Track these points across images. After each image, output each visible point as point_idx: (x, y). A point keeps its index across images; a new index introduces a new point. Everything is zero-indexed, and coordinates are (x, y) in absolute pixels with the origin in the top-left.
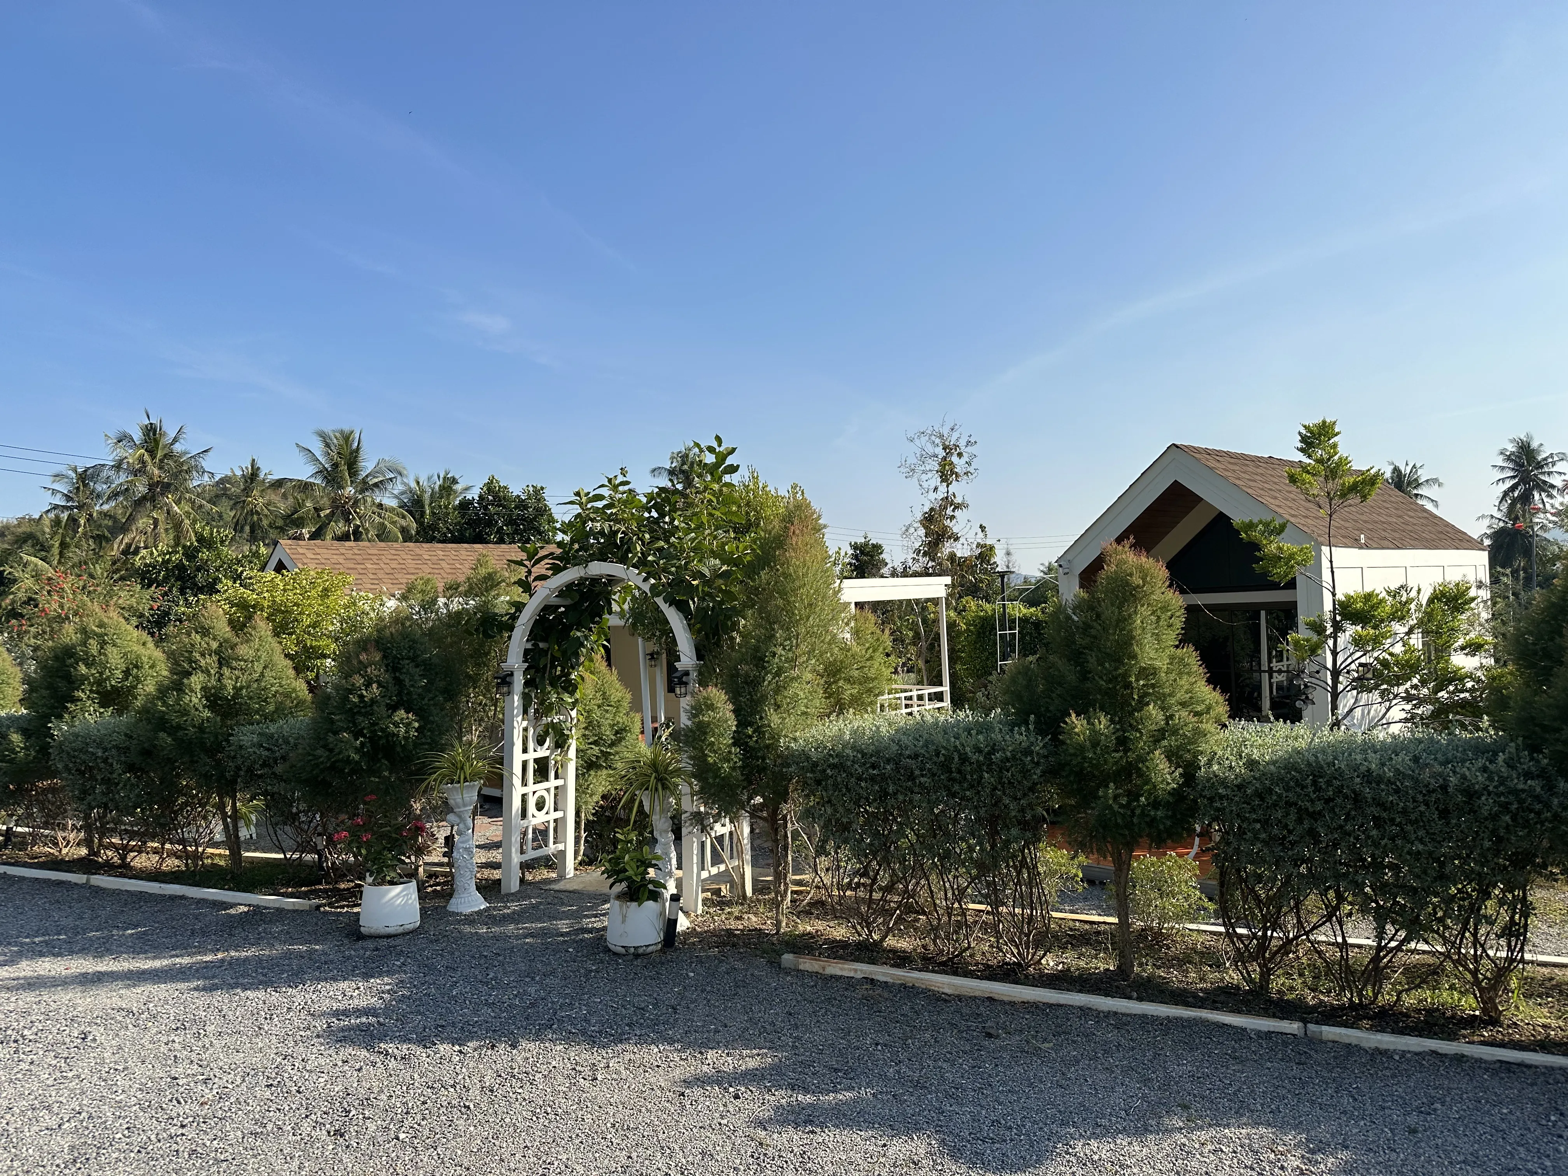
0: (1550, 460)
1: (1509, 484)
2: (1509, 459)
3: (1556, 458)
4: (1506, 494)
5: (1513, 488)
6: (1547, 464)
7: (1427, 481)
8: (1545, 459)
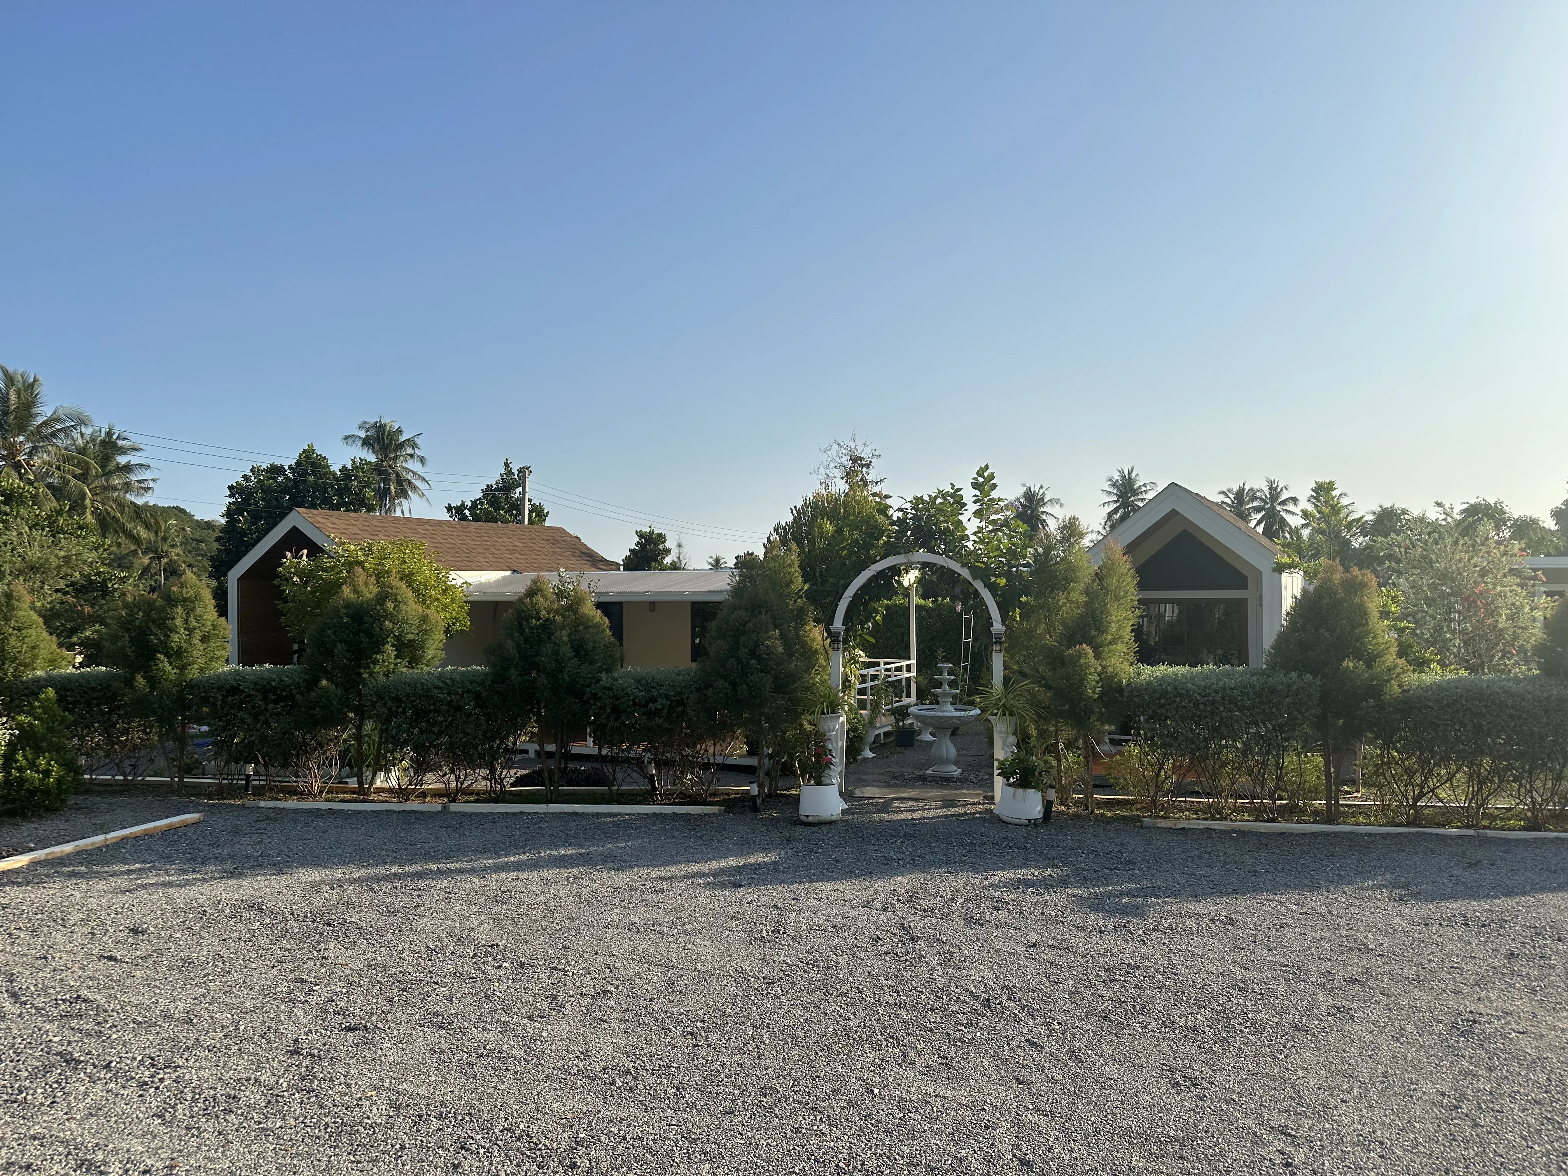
0: (1144, 489)
1: (1113, 507)
2: (1114, 485)
3: (1149, 488)
4: (1110, 515)
5: (1115, 511)
6: (1141, 493)
7: (1051, 500)
8: (1140, 487)
